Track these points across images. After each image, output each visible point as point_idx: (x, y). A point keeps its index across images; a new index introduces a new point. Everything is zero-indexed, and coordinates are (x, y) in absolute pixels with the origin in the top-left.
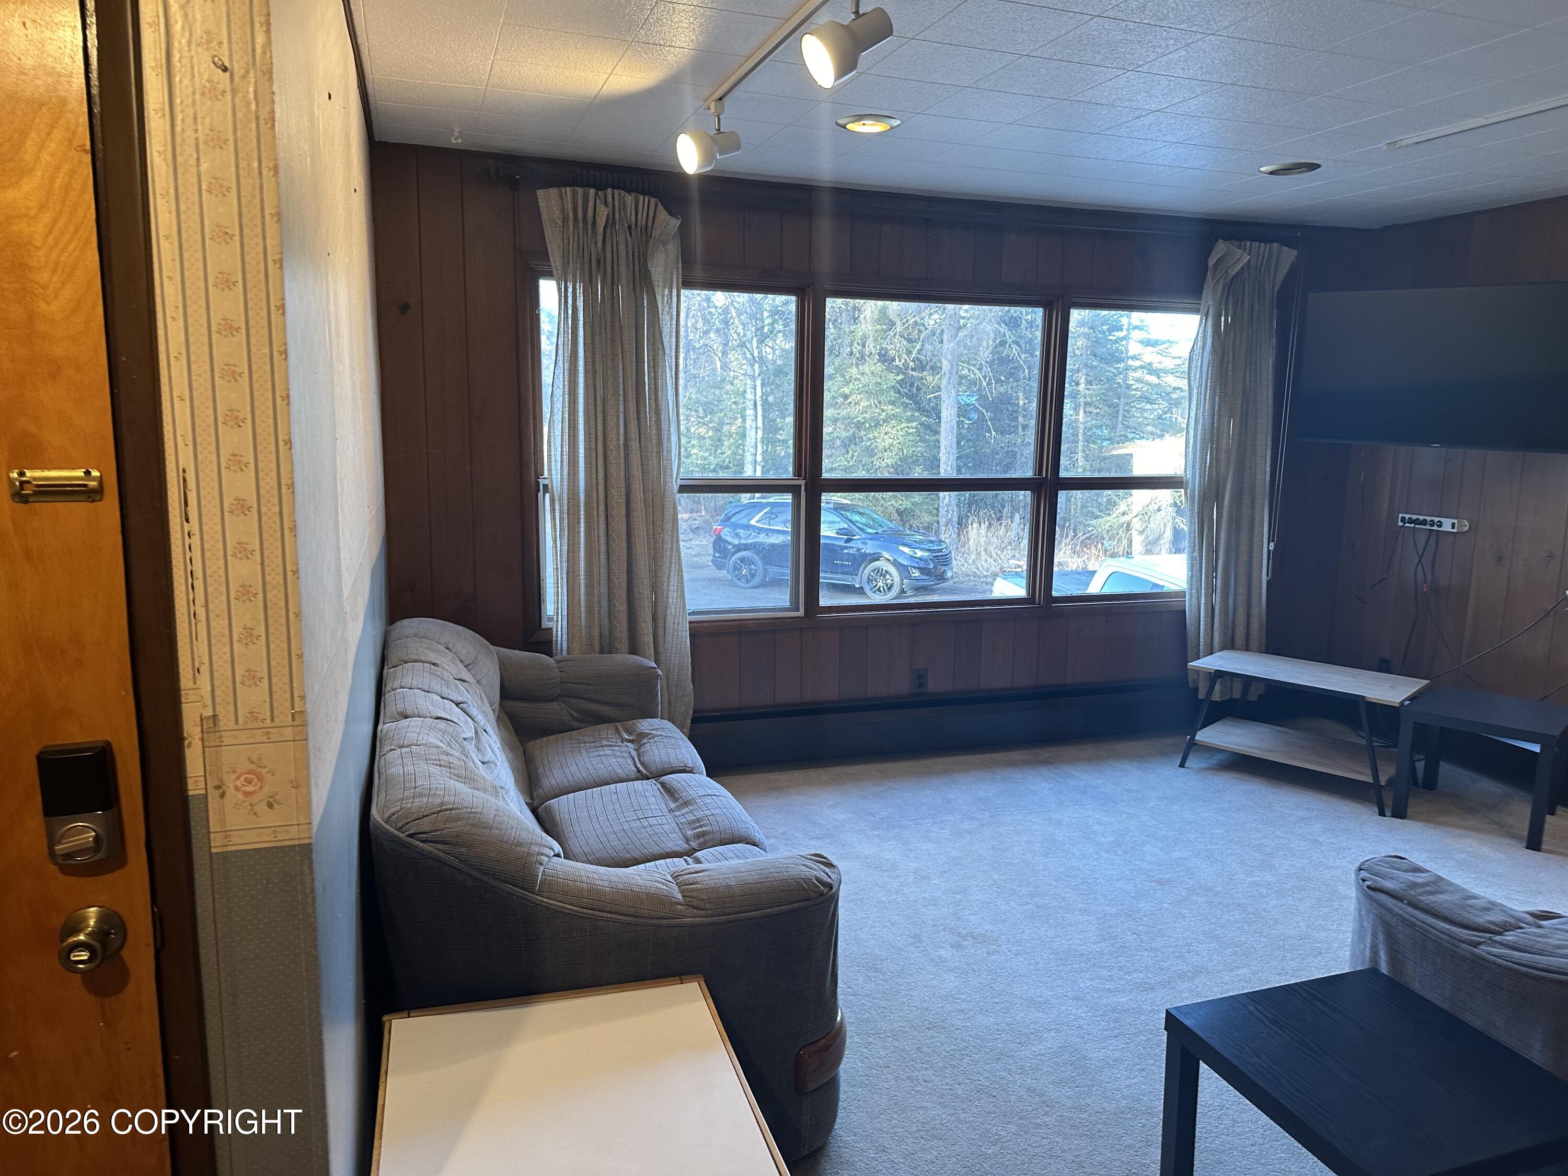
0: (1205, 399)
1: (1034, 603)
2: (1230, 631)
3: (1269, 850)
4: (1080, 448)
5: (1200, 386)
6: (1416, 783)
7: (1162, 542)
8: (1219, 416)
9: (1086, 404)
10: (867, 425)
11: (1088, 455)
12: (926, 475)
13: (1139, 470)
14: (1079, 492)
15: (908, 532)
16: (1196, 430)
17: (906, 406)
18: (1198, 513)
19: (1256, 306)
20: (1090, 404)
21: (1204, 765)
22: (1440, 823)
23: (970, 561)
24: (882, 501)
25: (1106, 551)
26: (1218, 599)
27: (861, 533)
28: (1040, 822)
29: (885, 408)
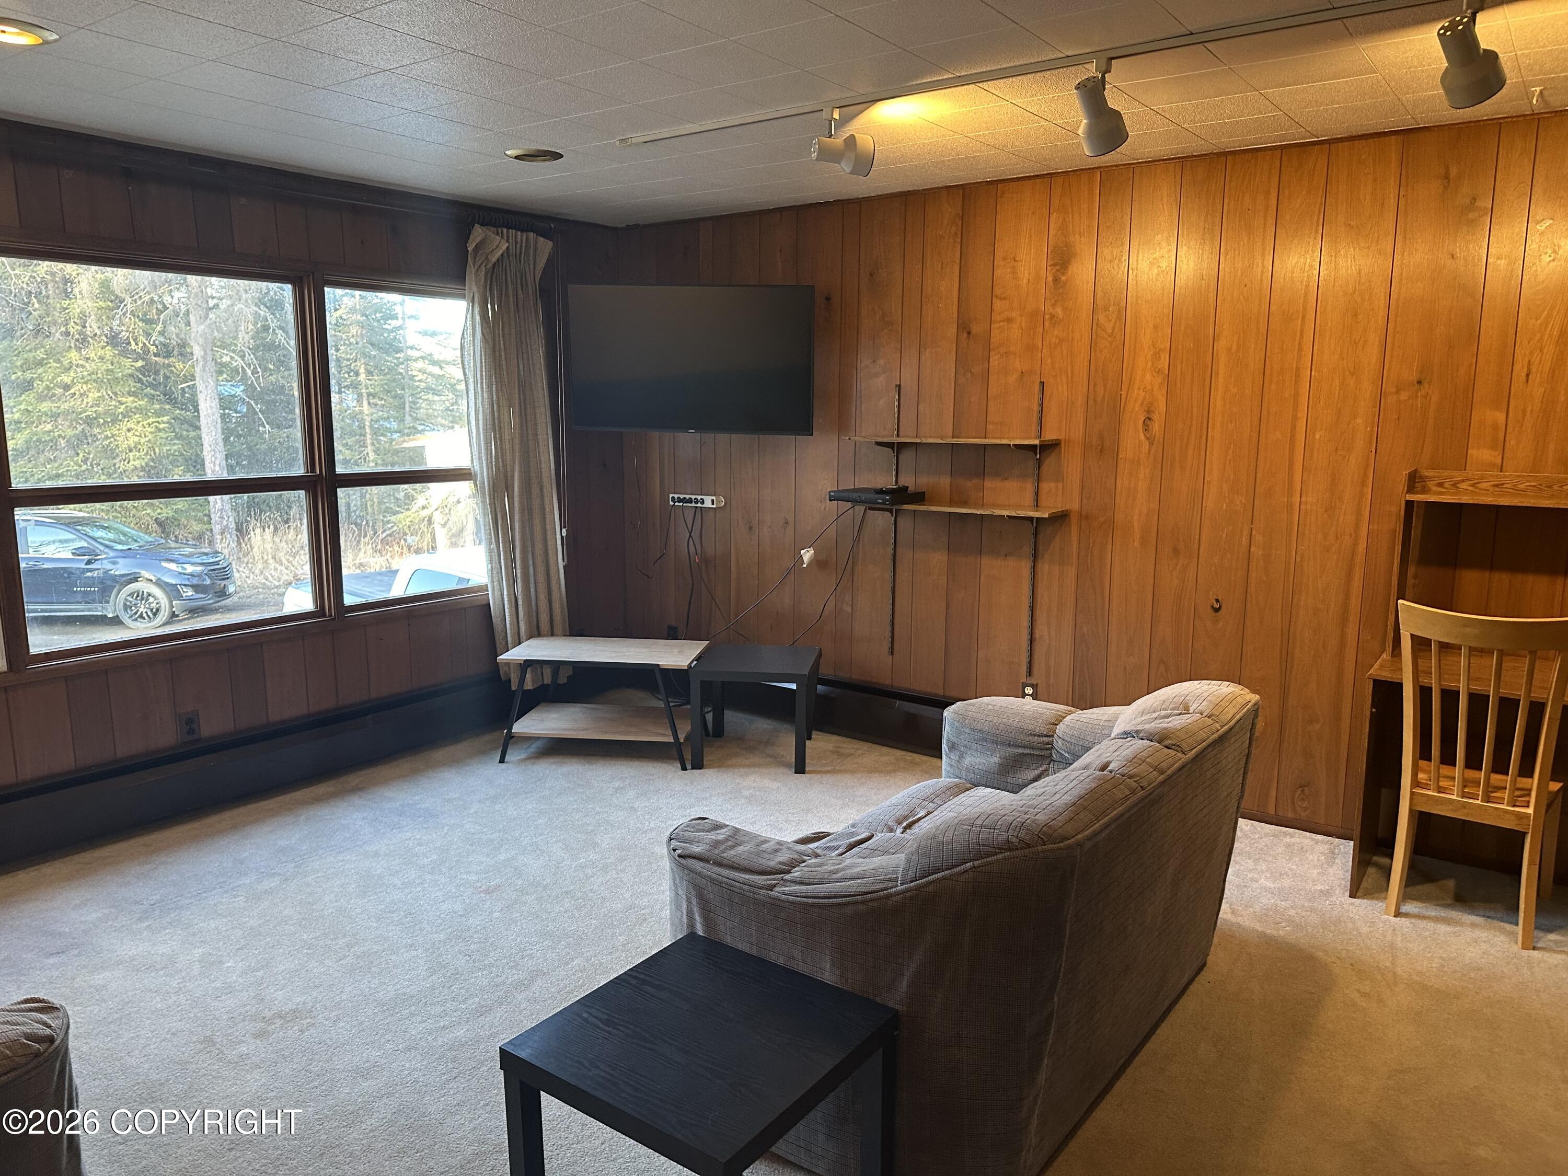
0: (482, 388)
1: (324, 615)
2: (535, 619)
3: (590, 828)
4: (369, 441)
5: (475, 376)
6: (707, 734)
7: (465, 534)
8: (499, 406)
9: (369, 395)
10: (101, 421)
11: (378, 449)
12: (189, 478)
13: (433, 462)
14: (374, 488)
15: (173, 545)
16: (477, 420)
17: (152, 398)
18: (490, 504)
19: (521, 295)
20: (373, 395)
21: (523, 756)
22: (729, 766)
23: (257, 572)
24: (134, 512)
25: (409, 547)
26: (520, 590)
27: (106, 550)
28: (354, 858)
29: (124, 400)
